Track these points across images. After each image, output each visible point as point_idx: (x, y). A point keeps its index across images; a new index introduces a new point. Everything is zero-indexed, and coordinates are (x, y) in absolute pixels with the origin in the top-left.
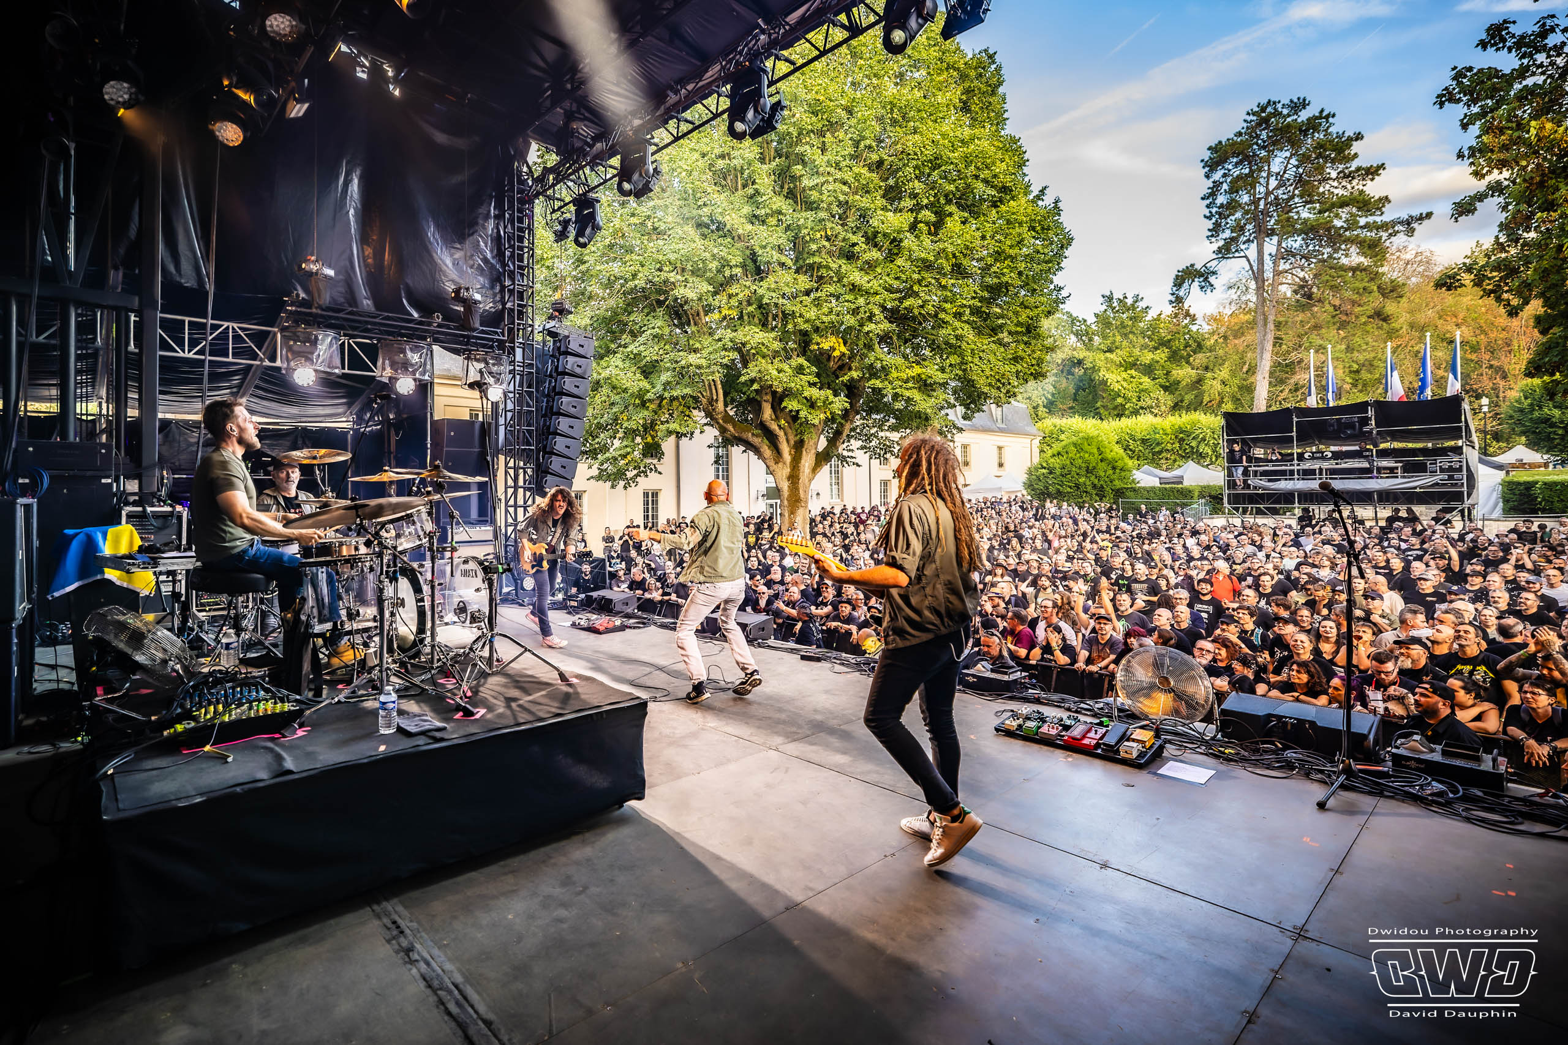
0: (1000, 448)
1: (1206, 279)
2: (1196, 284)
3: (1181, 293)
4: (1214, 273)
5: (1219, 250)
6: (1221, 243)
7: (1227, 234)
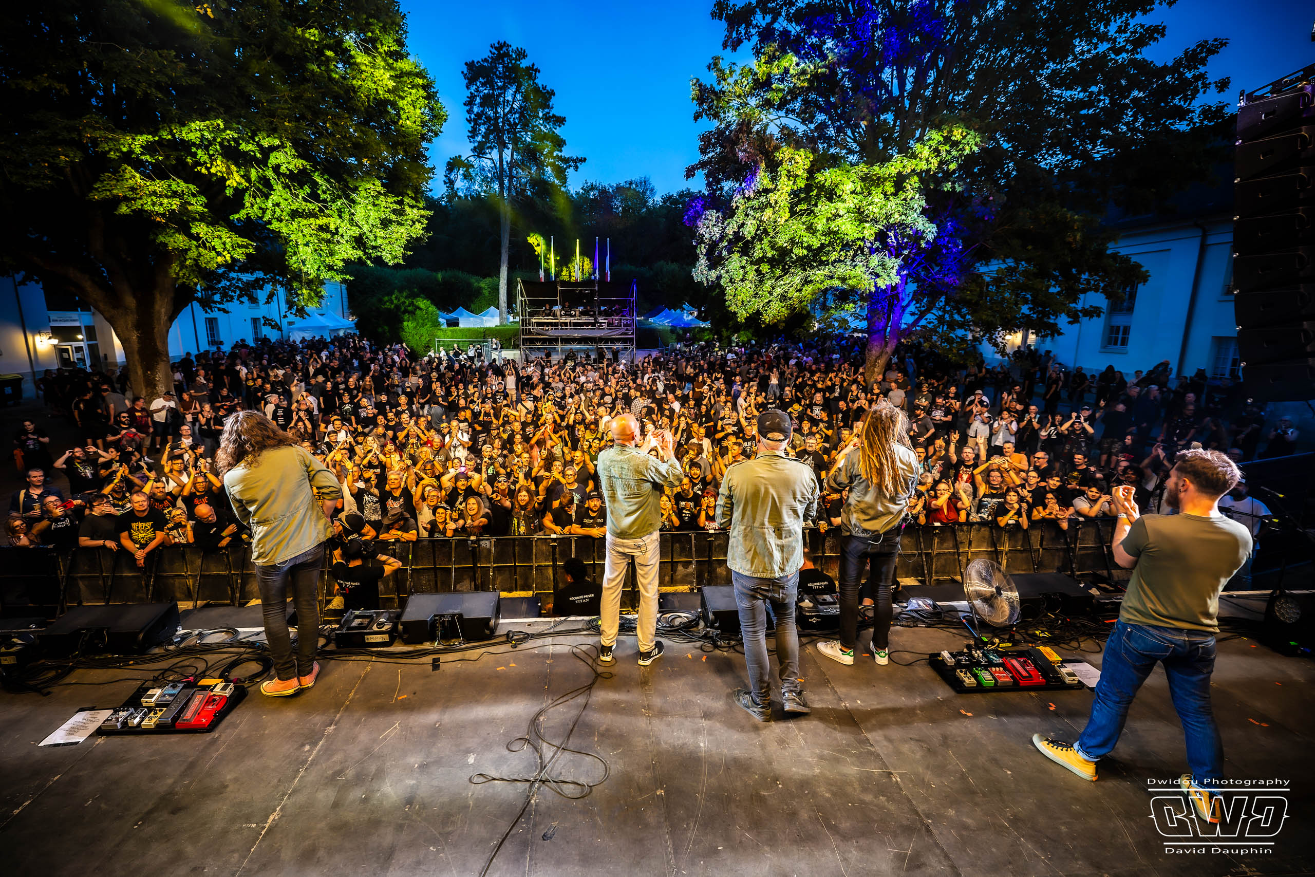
3: (452, 177)
4: (472, 166)
5: (474, 150)
6: (476, 144)
7: (479, 138)
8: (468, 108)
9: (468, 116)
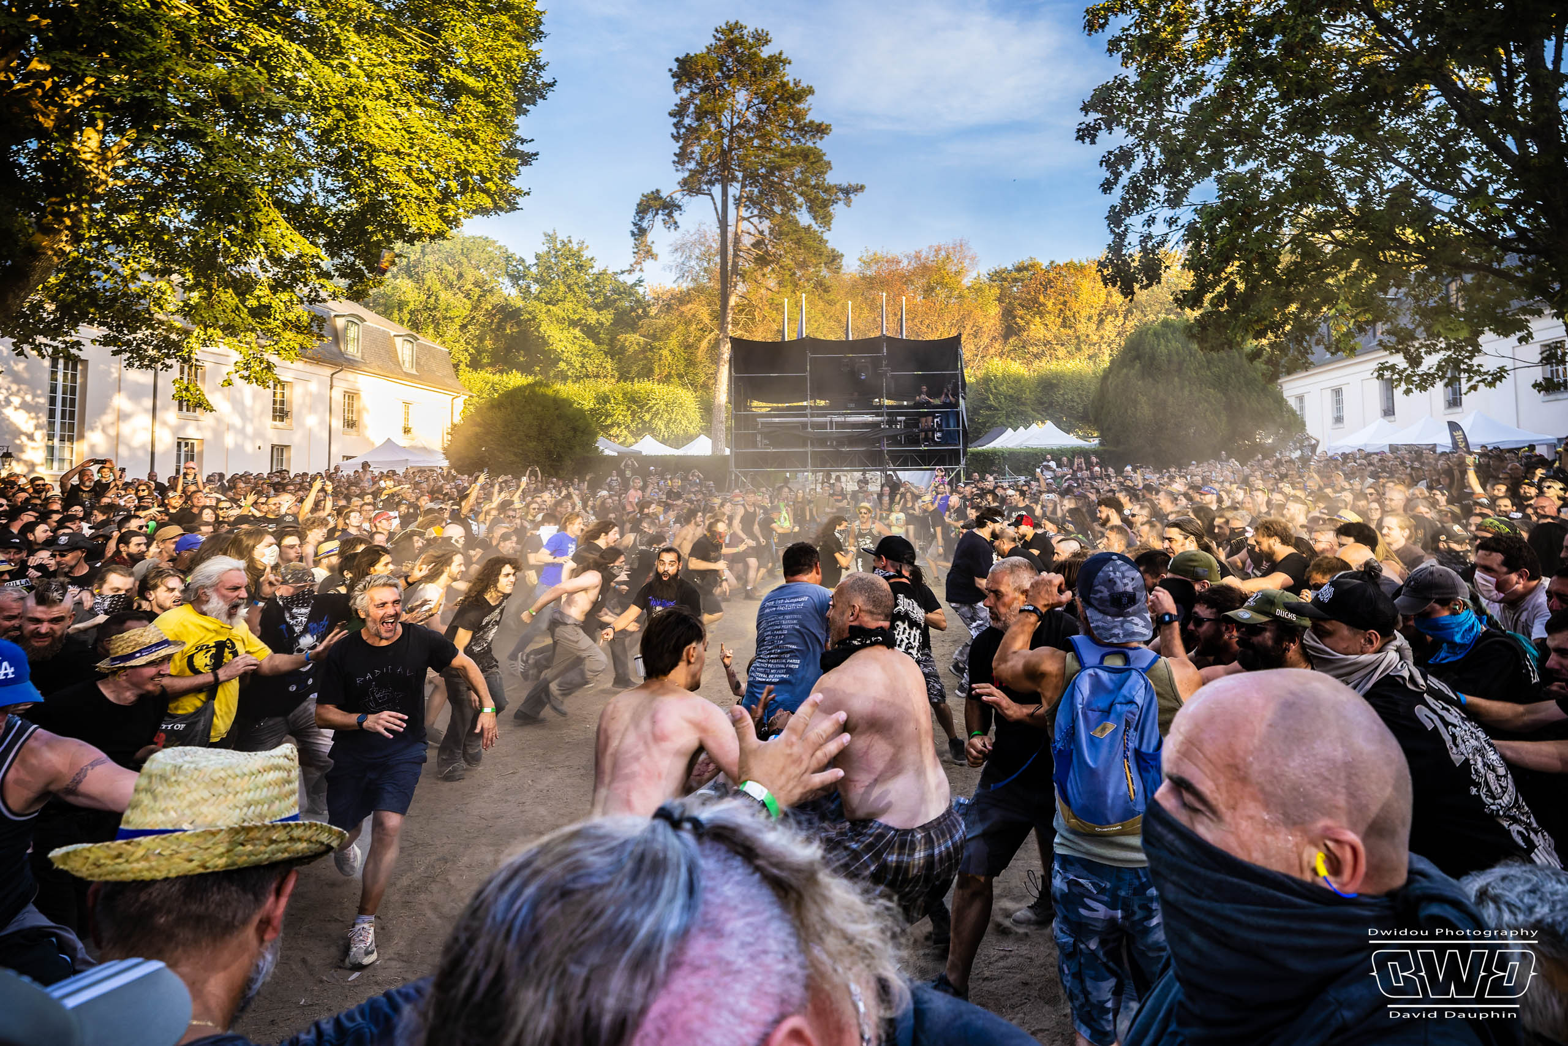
0: (407, 404)
1: (670, 215)
2: (660, 217)
3: (645, 224)
4: (679, 207)
5: (685, 183)
6: (686, 174)
7: (692, 165)
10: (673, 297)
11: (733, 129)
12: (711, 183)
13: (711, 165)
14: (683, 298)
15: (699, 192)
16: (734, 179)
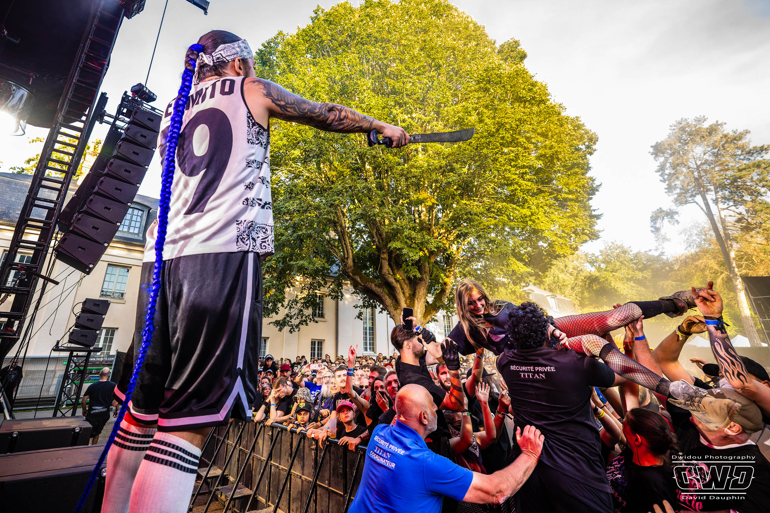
1: (672, 218)
2: (666, 220)
3: (658, 226)
4: (677, 213)
5: (676, 200)
6: (675, 196)
7: (678, 191)
8: (660, 173)
9: (662, 179)
10: (687, 257)
11: (698, 167)
12: (693, 196)
13: (689, 187)
14: (695, 257)
15: (686, 202)
16: (708, 190)
